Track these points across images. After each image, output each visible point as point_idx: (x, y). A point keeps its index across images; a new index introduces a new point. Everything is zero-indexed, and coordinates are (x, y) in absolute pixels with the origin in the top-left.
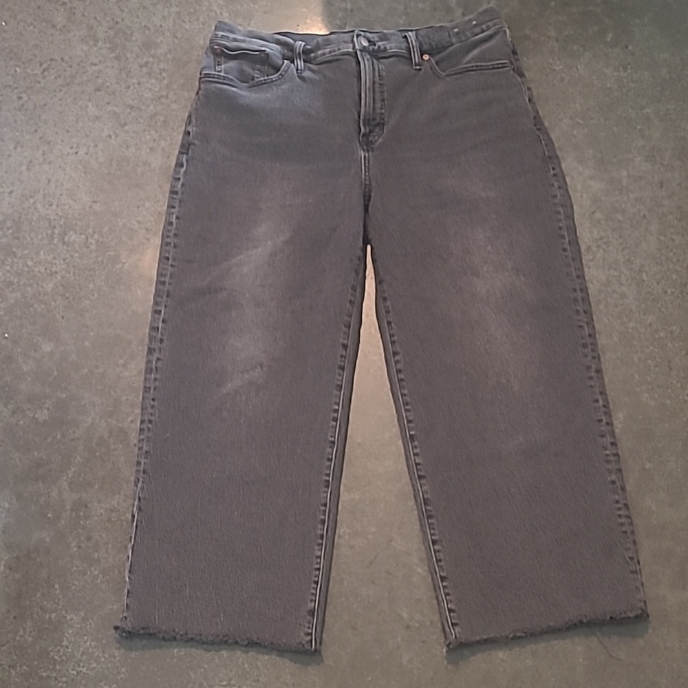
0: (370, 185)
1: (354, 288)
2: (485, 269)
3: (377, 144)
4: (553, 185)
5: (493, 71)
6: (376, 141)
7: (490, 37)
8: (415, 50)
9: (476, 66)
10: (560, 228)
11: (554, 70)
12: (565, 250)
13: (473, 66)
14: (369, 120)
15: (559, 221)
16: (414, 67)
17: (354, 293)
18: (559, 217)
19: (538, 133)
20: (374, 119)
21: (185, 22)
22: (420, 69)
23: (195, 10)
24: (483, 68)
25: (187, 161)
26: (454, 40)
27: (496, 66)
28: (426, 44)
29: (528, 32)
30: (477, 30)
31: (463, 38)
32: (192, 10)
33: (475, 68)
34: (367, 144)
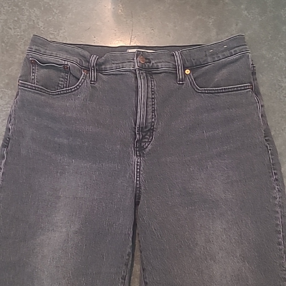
0: (140, 187)
1: (124, 278)
2: (220, 255)
3: (147, 150)
4: (274, 188)
5: (237, 92)
6: (147, 147)
7: (237, 60)
8: (180, 68)
9: (225, 89)
10: (277, 225)
11: (282, 87)
12: (280, 244)
13: (222, 89)
14: (142, 128)
15: (277, 219)
16: (178, 83)
17: (123, 281)
18: (277, 216)
19: (266, 143)
20: (146, 127)
21: (11, 29)
22: (183, 84)
23: (18, 19)
24: (230, 90)
25: (7, 153)
26: (209, 59)
27: (239, 89)
28: (188, 61)
29: (264, 52)
30: (227, 53)
31: (216, 59)
32: (16, 19)
33: (224, 91)
34: (140, 150)
